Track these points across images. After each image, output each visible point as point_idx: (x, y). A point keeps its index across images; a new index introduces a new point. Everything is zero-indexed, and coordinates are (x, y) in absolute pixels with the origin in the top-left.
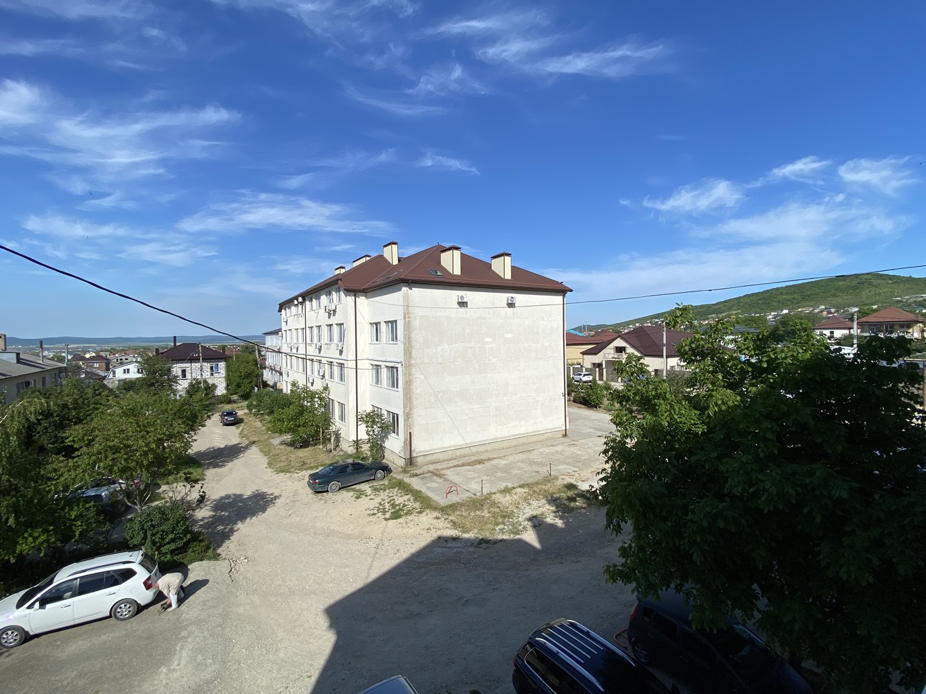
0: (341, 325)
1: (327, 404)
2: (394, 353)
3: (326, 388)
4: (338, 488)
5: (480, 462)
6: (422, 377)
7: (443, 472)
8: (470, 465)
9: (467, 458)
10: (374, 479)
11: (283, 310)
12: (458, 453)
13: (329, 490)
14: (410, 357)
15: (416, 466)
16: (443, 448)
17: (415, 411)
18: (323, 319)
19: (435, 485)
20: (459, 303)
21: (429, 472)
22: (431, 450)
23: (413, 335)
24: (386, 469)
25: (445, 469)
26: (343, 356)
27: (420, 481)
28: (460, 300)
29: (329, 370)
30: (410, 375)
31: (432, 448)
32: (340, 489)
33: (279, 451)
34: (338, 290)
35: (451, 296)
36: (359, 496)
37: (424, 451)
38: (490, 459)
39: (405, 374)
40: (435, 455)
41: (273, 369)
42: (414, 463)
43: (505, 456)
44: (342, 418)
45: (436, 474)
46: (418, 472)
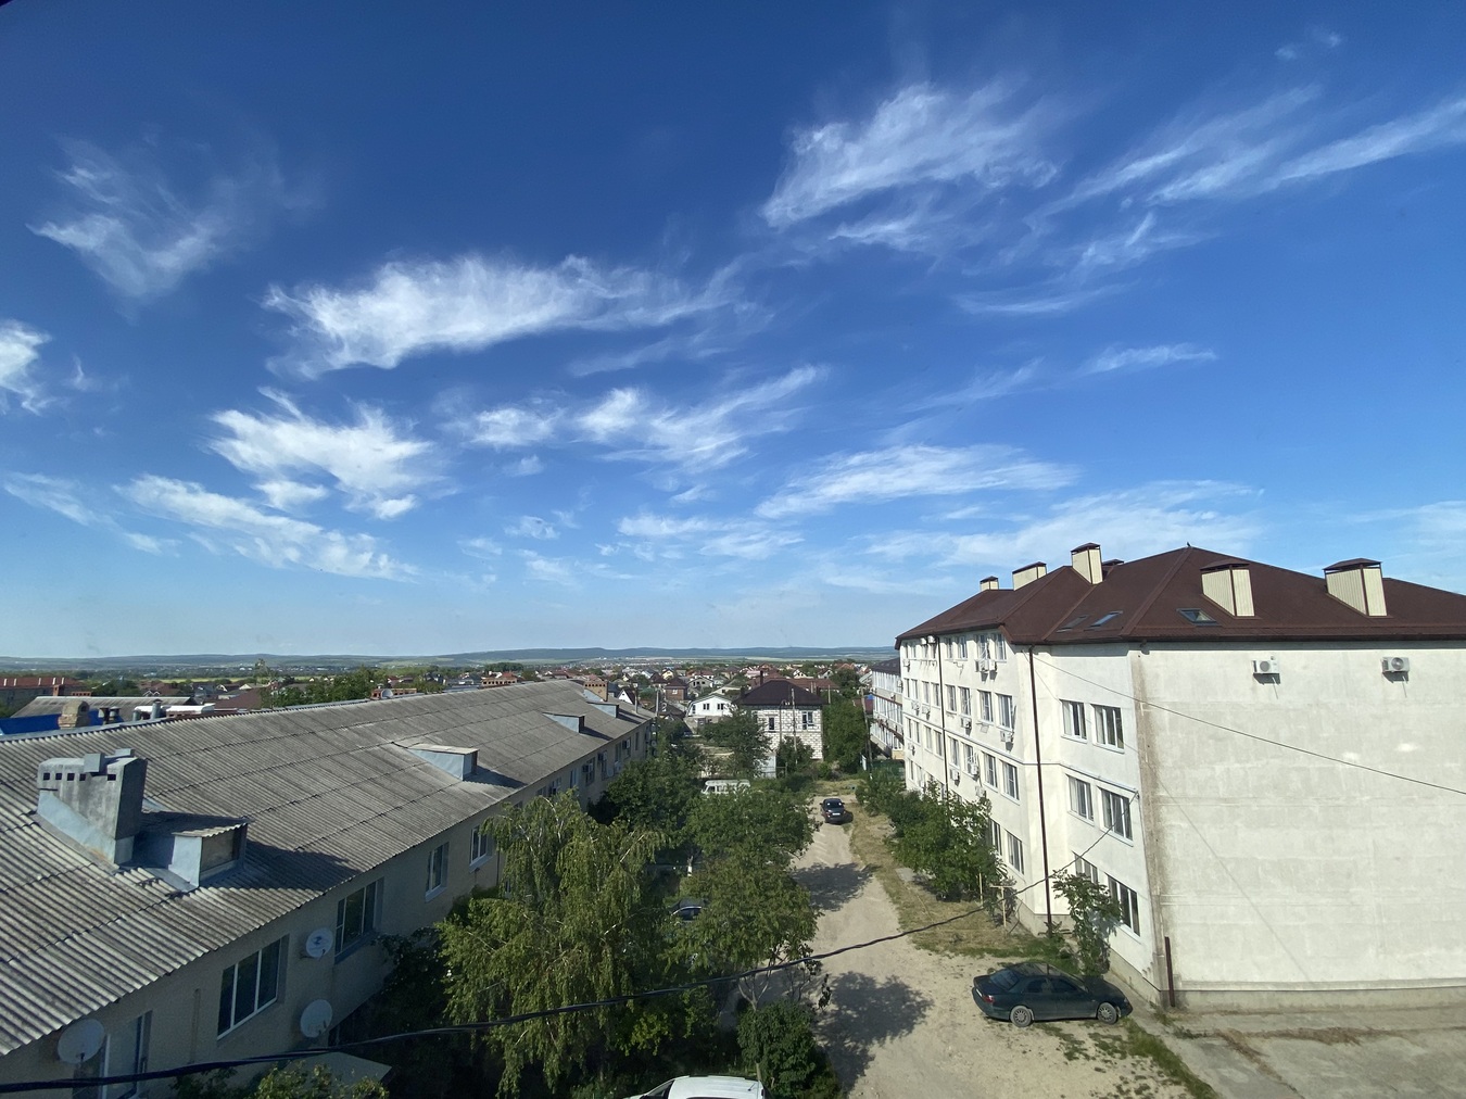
0: (1006, 698)
1: (986, 829)
2: (1119, 769)
3: (984, 800)
4: (1027, 1021)
5: (1347, 1036)
6: (1185, 825)
7: (1254, 1043)
8: (1321, 1040)
9: (1309, 1017)
10: (1096, 1018)
11: (902, 647)
12: (1287, 1001)
13: (1012, 1019)
14: (1155, 785)
15: (1184, 1010)
16: (1247, 983)
17: (1173, 893)
18: (973, 681)
19: (1240, 1077)
20: (1256, 676)
21: (1219, 1035)
22: (1218, 983)
23: (1158, 741)
24: (1121, 1004)
25: (1257, 1035)
26: (1014, 753)
27: (1199, 1052)
28: (1259, 671)
29: (988, 769)
30: (1158, 819)
31: (1218, 979)
32: (1032, 1022)
33: (913, 899)
34: (999, 638)
35: (1239, 662)
36: (1073, 1051)
37: (1203, 983)
38: (1371, 1034)
39: (1146, 818)
40: (1228, 996)
41: (883, 725)
42: (1180, 1004)
43: (1416, 1032)
44: (1017, 860)
45: (1235, 1043)
46: (1193, 1028)
